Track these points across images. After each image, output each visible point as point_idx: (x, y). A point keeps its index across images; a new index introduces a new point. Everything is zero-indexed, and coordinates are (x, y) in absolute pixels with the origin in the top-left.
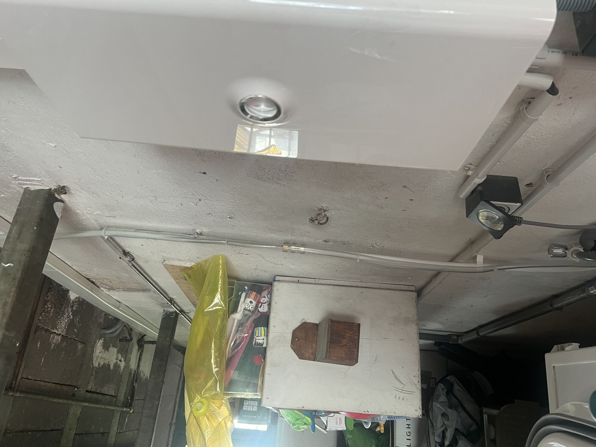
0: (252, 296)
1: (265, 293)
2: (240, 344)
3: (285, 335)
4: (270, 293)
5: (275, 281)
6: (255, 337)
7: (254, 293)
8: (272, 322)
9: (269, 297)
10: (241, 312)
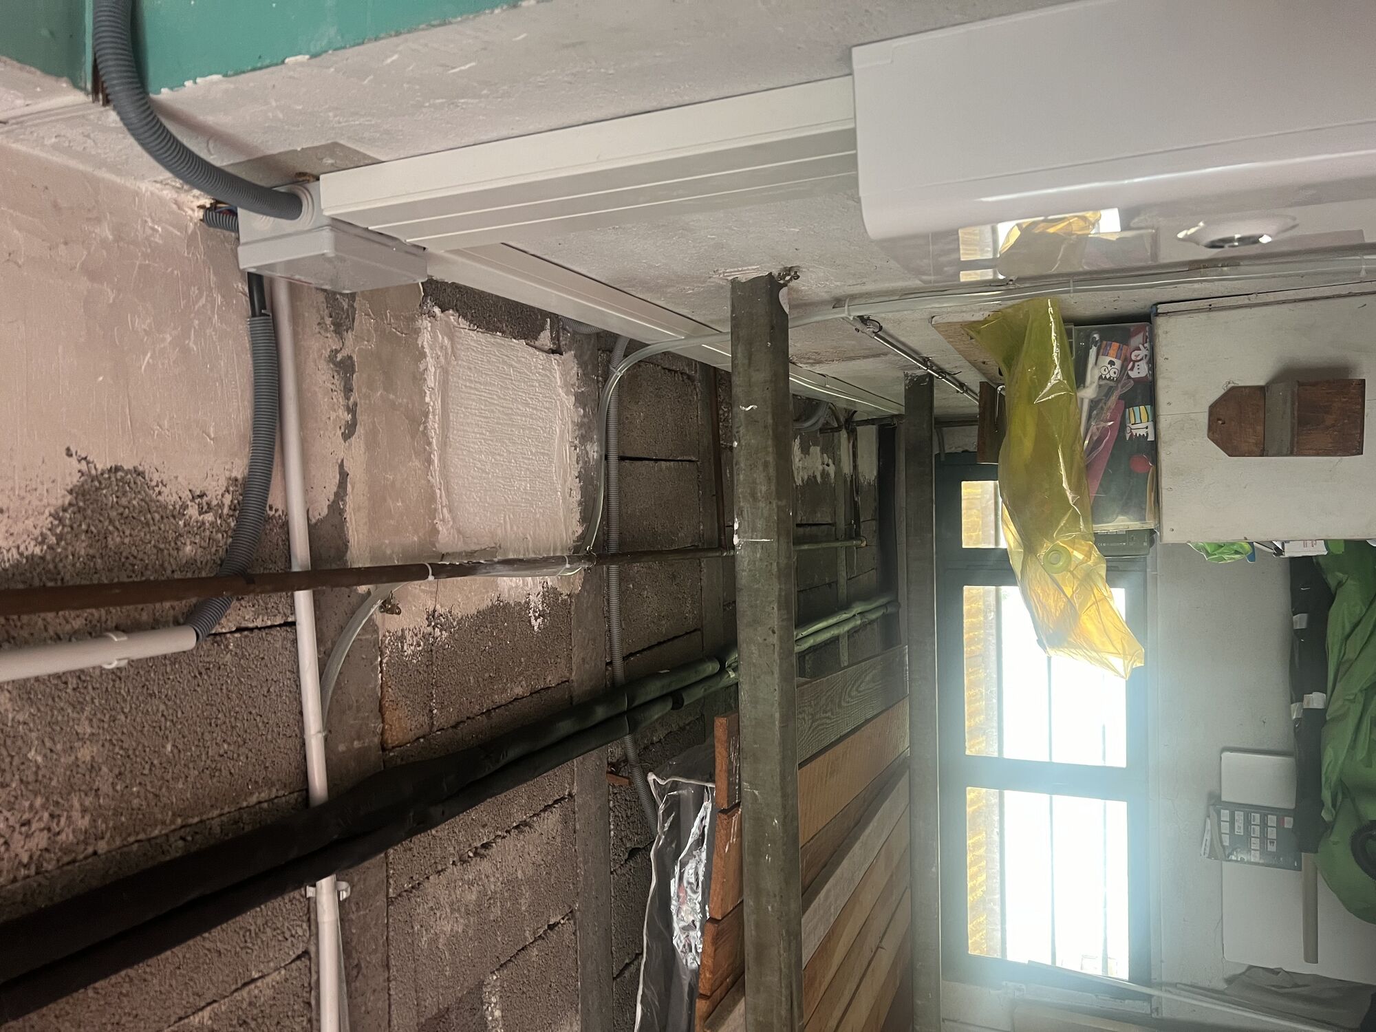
0: (1111, 352)
1: (1137, 340)
2: (1100, 440)
3: (1193, 416)
4: (1151, 340)
5: (1157, 314)
6: (1130, 425)
7: (1116, 345)
8: (1163, 397)
9: (1148, 348)
10: (1095, 385)
